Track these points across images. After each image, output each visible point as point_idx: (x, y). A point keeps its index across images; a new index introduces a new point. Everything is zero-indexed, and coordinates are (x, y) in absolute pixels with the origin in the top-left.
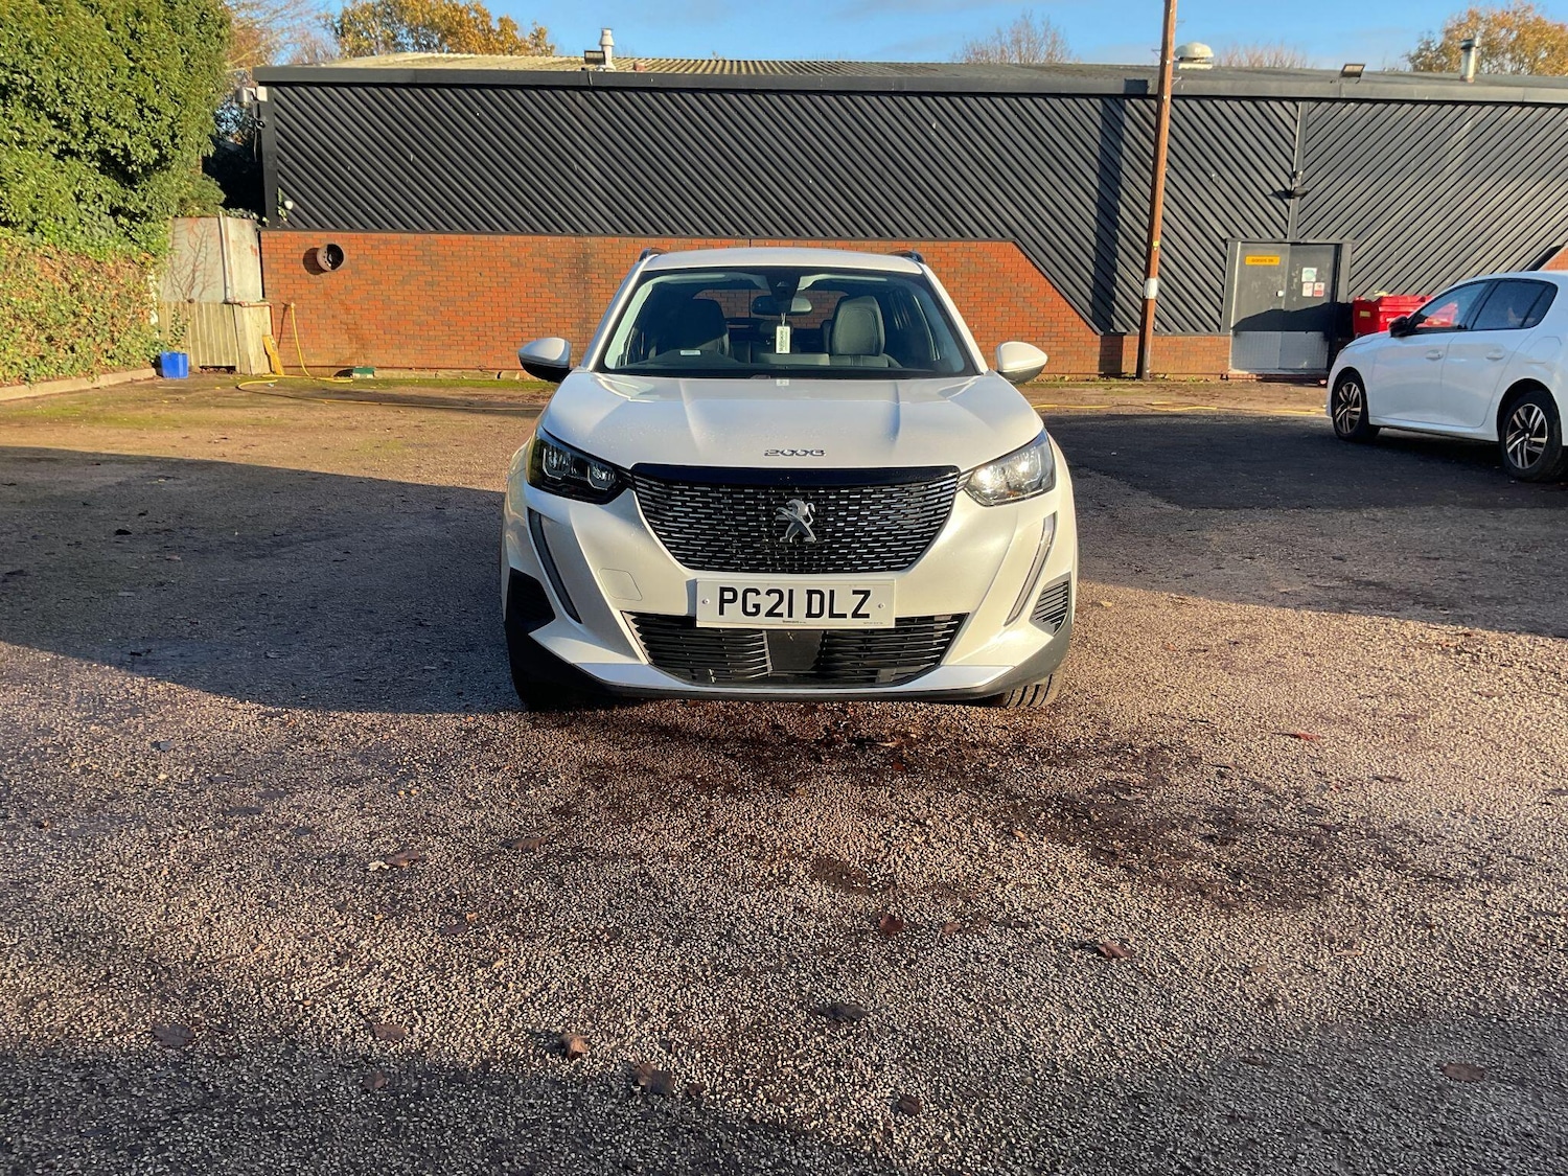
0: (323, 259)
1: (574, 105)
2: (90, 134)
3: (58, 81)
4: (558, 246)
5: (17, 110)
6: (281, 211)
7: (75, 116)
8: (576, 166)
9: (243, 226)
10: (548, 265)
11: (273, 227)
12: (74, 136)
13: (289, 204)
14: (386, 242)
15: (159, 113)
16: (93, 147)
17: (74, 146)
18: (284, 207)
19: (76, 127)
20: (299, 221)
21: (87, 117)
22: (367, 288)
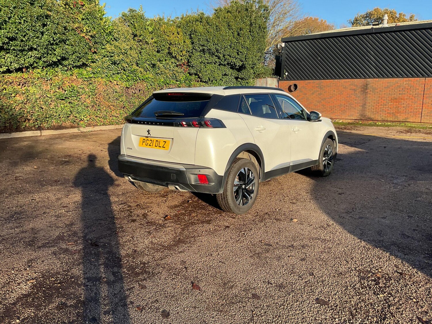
0: (292, 88)
1: (368, 39)
2: (225, 60)
3: (216, 47)
4: (359, 82)
5: (207, 55)
6: (284, 76)
7: (221, 56)
8: (367, 57)
9: (274, 80)
10: (354, 88)
11: (282, 80)
12: (221, 60)
13: (286, 74)
14: (309, 83)
15: (242, 53)
16: (226, 63)
17: (222, 63)
18: (285, 75)
19: (222, 58)
20: (289, 78)
21: (224, 56)
22: (303, 95)
